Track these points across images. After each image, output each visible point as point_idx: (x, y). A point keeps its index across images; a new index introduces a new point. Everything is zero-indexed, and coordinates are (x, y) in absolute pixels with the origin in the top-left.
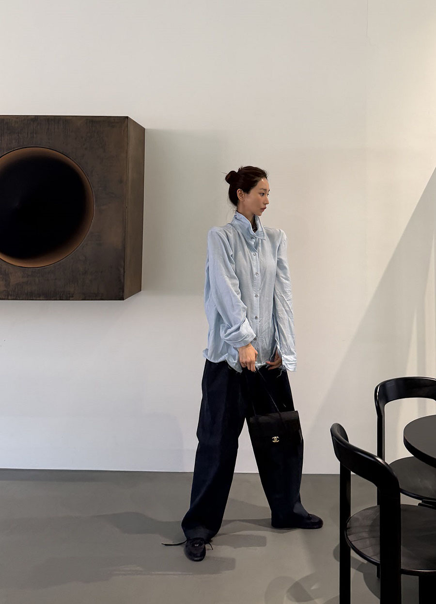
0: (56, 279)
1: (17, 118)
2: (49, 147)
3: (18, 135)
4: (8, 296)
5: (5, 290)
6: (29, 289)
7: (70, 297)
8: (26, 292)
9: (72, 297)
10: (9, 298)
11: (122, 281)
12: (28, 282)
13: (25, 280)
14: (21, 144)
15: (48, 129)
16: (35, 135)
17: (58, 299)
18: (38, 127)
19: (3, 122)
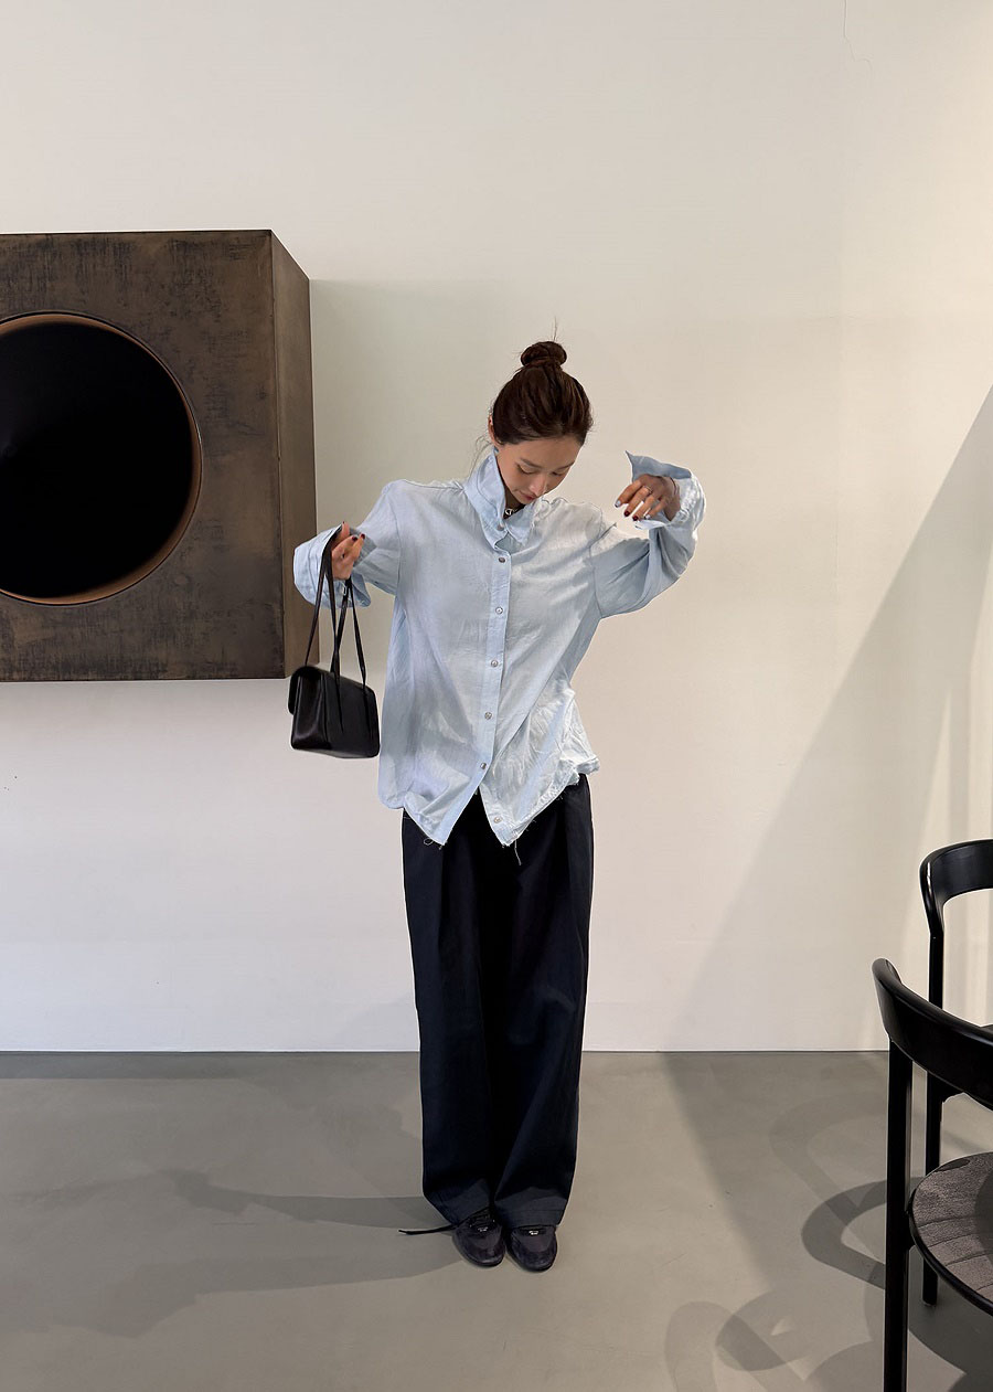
2: (82, 310)
3: (9, 285)
4: (11, 673)
6: (60, 655)
7: (158, 671)
8: (53, 661)
9: (164, 671)
10: (15, 676)
11: (279, 633)
12: (56, 638)
13: (50, 633)
14: (18, 305)
15: (80, 267)
17: (130, 677)
18: (56, 263)
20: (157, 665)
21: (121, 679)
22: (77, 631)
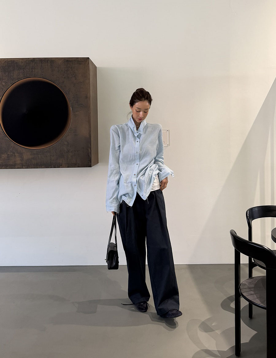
0: (51, 156)
1: (22, 60)
2: (41, 77)
3: (24, 70)
4: (23, 166)
5: (21, 163)
6: (35, 162)
9: (61, 166)
11: (90, 156)
13: (33, 156)
14: (26, 75)
15: (41, 66)
16: (34, 70)
18: (35, 65)
19: (14, 62)
20: (59, 164)
22: (39, 156)
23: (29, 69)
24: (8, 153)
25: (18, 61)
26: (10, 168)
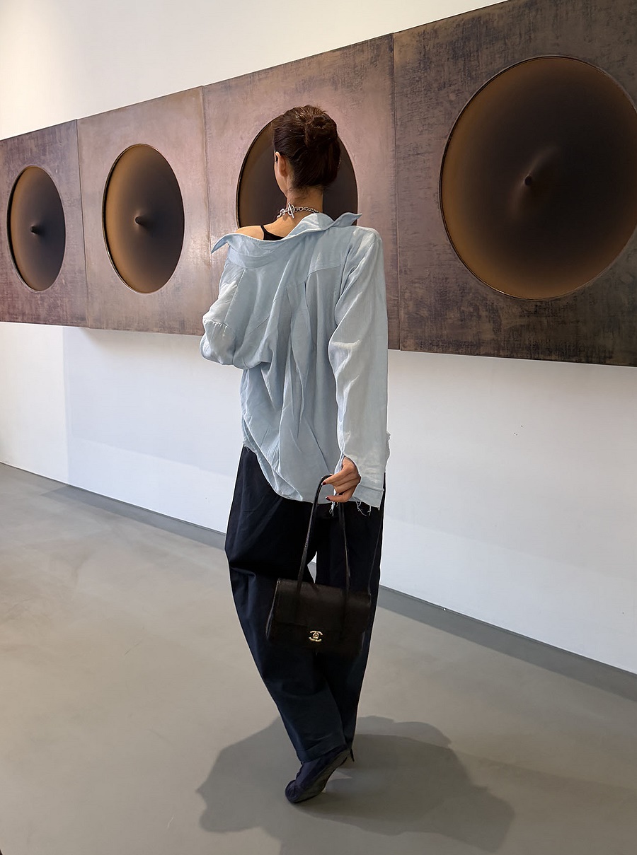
0: (578, 322)
1: (502, 8)
2: (559, 53)
3: (505, 44)
4: (499, 350)
5: (493, 339)
6: (532, 339)
7: (605, 357)
8: (527, 342)
9: (611, 357)
10: (501, 353)
12: (529, 325)
13: (524, 321)
14: (509, 59)
15: (556, 16)
16: (532, 36)
17: (583, 360)
18: (538, 16)
19: (479, 21)
20: (605, 352)
21: (576, 362)
22: (545, 321)
23: (520, 34)
24: (462, 308)
25: (489, 14)
26: (466, 354)
